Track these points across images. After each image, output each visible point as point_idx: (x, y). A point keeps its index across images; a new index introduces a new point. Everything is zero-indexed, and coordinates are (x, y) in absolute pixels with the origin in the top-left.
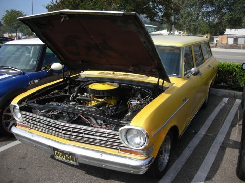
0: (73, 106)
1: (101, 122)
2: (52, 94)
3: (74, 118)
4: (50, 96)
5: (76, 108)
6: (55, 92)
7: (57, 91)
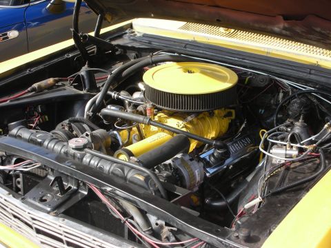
0: (78, 154)
1: (160, 222)
2: (34, 90)
3: (76, 192)
4: (25, 96)
5: (86, 160)
6: (43, 83)
7: (51, 80)
